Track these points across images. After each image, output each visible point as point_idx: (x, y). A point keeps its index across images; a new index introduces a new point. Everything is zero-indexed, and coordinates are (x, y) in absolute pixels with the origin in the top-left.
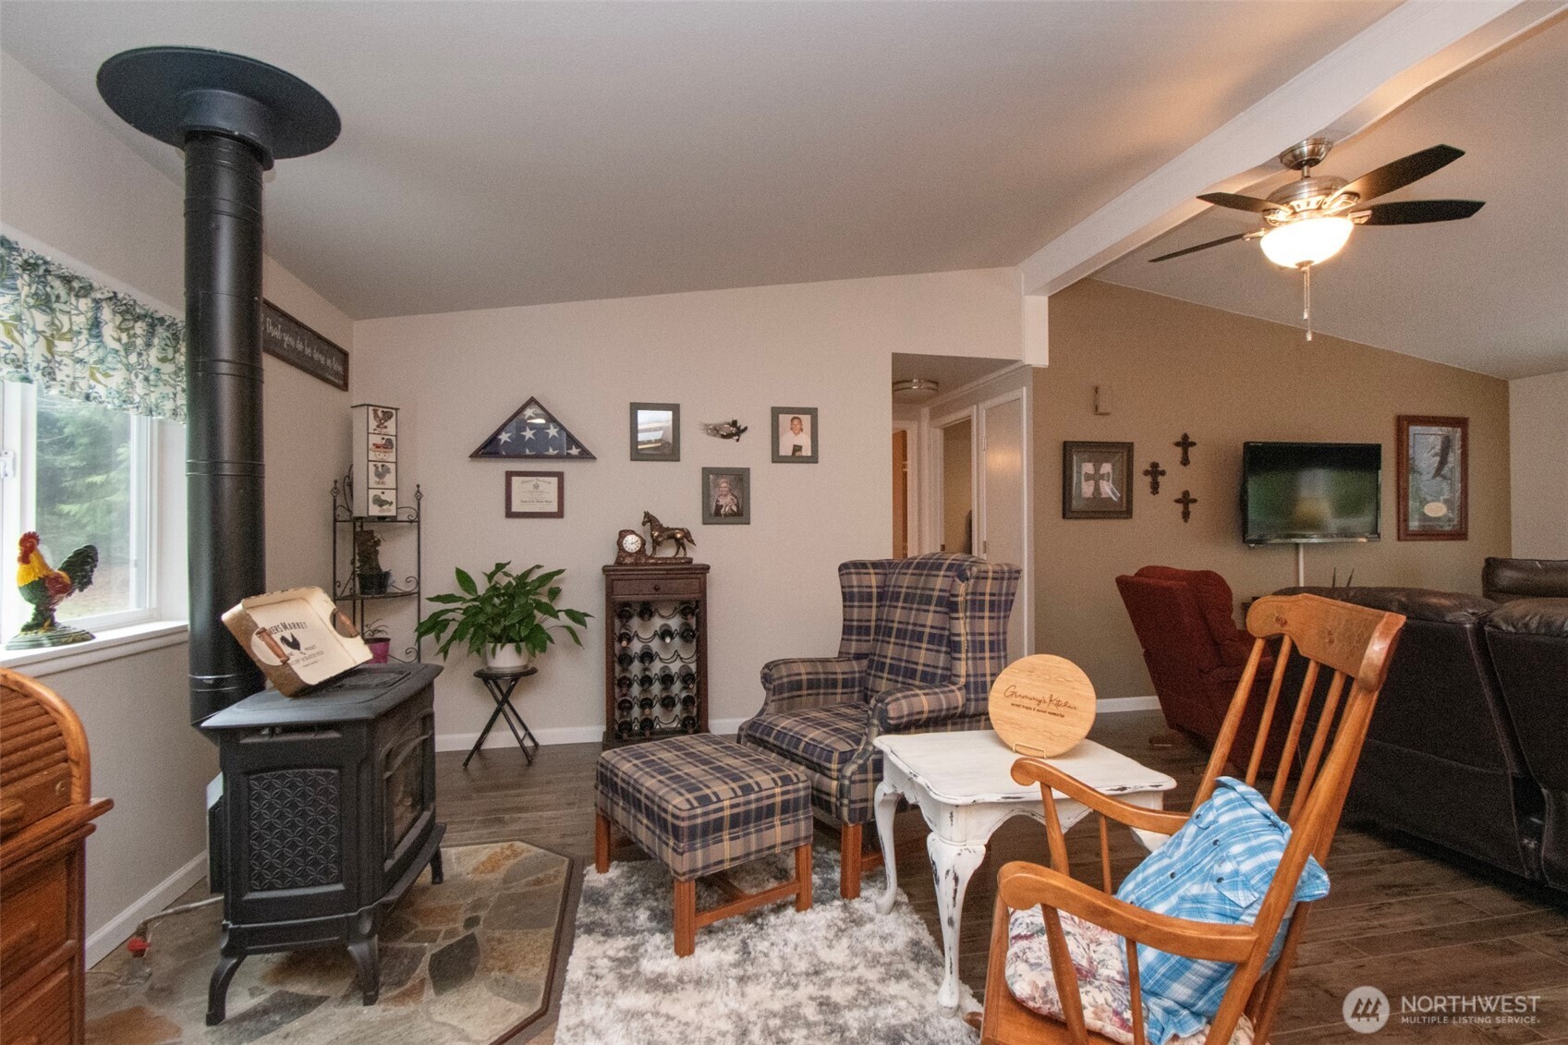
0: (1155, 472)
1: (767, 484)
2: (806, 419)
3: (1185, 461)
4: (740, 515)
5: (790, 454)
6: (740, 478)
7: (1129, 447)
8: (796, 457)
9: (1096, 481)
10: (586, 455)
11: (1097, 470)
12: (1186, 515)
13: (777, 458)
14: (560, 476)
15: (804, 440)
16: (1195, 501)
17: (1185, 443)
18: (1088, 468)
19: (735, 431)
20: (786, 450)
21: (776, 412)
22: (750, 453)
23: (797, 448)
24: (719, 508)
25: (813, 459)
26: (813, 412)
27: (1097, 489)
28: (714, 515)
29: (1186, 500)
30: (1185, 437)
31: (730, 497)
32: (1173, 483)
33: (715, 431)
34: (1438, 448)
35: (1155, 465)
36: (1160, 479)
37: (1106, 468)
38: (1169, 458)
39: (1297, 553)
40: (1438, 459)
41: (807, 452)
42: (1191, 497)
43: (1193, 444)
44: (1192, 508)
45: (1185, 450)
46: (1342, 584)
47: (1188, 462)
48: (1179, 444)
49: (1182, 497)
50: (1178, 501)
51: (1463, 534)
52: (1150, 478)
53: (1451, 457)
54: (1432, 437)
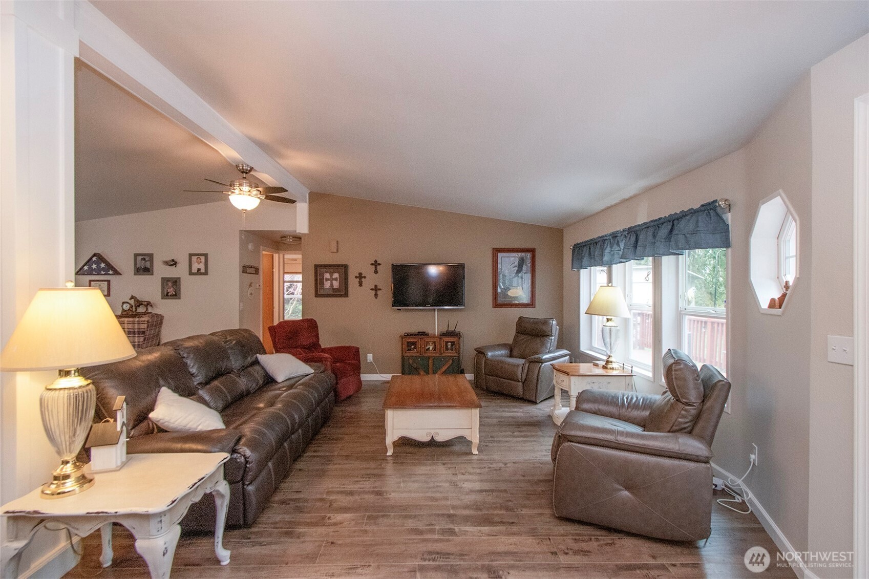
0: (360, 277)
1: (189, 284)
2: (203, 258)
3: (376, 272)
4: (176, 295)
5: (196, 272)
7: (346, 267)
8: (199, 272)
9: (332, 281)
10: (116, 273)
11: (331, 276)
12: (376, 295)
13: (191, 273)
14: (109, 281)
15: (202, 266)
16: (380, 289)
17: (376, 264)
18: (327, 276)
19: (174, 263)
20: (194, 270)
21: (191, 255)
22: (180, 272)
23: (199, 270)
24: (168, 293)
25: (206, 273)
26: (206, 255)
27: (332, 284)
28: (166, 296)
29: (376, 289)
30: (376, 261)
31: (172, 289)
32: (369, 283)
33: (166, 263)
34: (516, 263)
35: (360, 274)
36: (363, 280)
37: (336, 275)
38: (368, 271)
39: (435, 312)
40: (517, 268)
41: (203, 271)
42: (379, 287)
43: (379, 264)
44: (379, 292)
45: (376, 267)
46: (451, 329)
47: (377, 272)
48: (372, 264)
49: (374, 287)
50: (372, 289)
51: (531, 304)
52: (358, 280)
53: (524, 268)
54: (513, 258)
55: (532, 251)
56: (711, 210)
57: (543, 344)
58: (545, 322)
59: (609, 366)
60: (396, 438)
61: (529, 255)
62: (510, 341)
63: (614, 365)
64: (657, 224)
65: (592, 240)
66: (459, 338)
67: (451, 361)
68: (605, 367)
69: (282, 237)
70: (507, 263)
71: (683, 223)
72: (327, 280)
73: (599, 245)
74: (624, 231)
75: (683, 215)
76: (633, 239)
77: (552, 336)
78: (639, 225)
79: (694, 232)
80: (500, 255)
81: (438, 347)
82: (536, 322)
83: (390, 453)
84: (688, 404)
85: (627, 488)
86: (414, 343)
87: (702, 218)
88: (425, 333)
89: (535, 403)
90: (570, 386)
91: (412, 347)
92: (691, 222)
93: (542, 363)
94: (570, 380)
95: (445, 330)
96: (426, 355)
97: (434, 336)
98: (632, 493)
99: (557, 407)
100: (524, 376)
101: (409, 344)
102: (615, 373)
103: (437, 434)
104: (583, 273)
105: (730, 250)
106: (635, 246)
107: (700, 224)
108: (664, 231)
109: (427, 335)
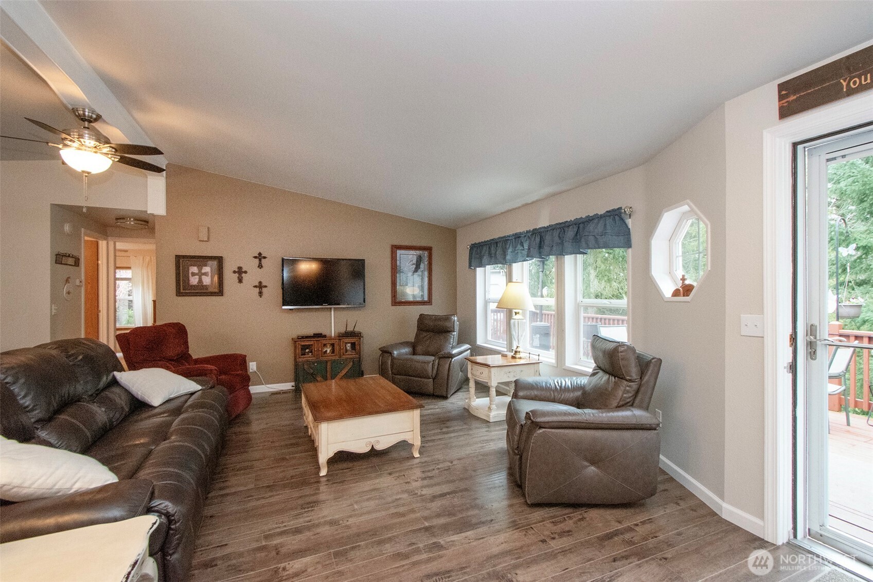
0: (240, 272)
3: (260, 266)
7: (220, 258)
9: (200, 276)
11: (200, 270)
12: (261, 294)
16: (266, 287)
17: (260, 257)
18: (194, 269)
27: (200, 280)
29: (260, 286)
30: (260, 254)
32: (251, 278)
34: (414, 261)
36: (243, 275)
37: (207, 269)
38: (250, 265)
39: (331, 311)
40: (414, 266)
42: (264, 284)
43: (265, 258)
44: (264, 290)
45: (260, 260)
46: (350, 329)
47: (262, 267)
48: (255, 257)
49: (257, 284)
50: (255, 287)
51: (429, 302)
52: (237, 275)
53: (422, 266)
54: (411, 256)
55: (429, 249)
56: (617, 216)
57: (447, 340)
58: (447, 318)
59: (518, 356)
60: (331, 454)
61: (426, 253)
62: (412, 338)
63: (522, 355)
64: (562, 227)
65: (493, 240)
66: (360, 339)
67: (352, 363)
68: (513, 357)
69: (117, 219)
70: (407, 259)
71: (591, 227)
72: (194, 274)
73: (500, 245)
74: (527, 232)
75: (589, 220)
76: (538, 240)
77: (454, 332)
78: (544, 227)
79: (603, 234)
80: (399, 252)
81: (337, 347)
82: (437, 318)
83: (323, 472)
84: (630, 381)
85: (593, 463)
86: (308, 347)
87: (609, 221)
88: (321, 334)
89: (445, 398)
90: (490, 377)
91: (307, 350)
92: (600, 225)
93: (452, 358)
94: (490, 372)
95: (343, 330)
96: (325, 359)
97: (331, 338)
98: (598, 467)
99: (472, 400)
100: (435, 372)
101: (304, 348)
102: (522, 362)
103: (378, 442)
104: (479, 271)
105: (630, 250)
106: (540, 247)
107: (608, 227)
108: (570, 233)
109: (325, 336)
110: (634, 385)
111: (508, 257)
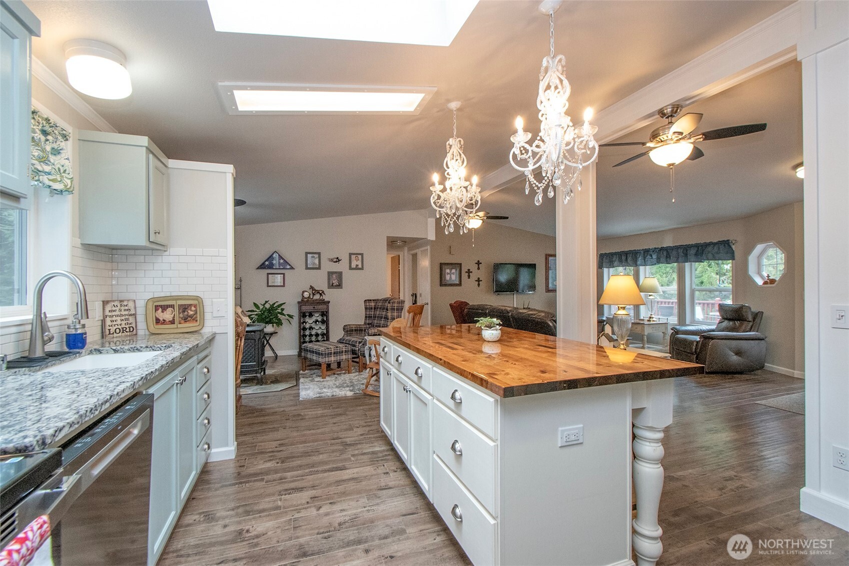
0: (469, 272)
1: (349, 277)
2: (360, 257)
3: (479, 268)
4: (339, 286)
5: (355, 267)
6: (340, 275)
7: (460, 264)
8: (357, 268)
10: (292, 268)
11: (451, 271)
12: (479, 285)
13: (351, 268)
14: (284, 274)
15: (359, 263)
16: (481, 281)
17: (478, 263)
18: (448, 271)
19: (338, 260)
20: (353, 266)
21: (350, 254)
22: (342, 267)
23: (357, 265)
24: (333, 284)
25: (362, 269)
26: (362, 255)
27: (451, 277)
28: (331, 286)
29: (479, 280)
30: (478, 261)
31: (336, 280)
32: (474, 276)
33: (332, 260)
35: (469, 270)
36: (470, 274)
37: (454, 271)
38: (474, 268)
39: (514, 296)
41: (360, 266)
43: (481, 263)
44: (480, 282)
45: (479, 265)
46: (526, 306)
48: (476, 263)
50: (476, 281)
52: (467, 274)
56: (726, 244)
59: (651, 319)
63: (654, 319)
64: (686, 247)
71: (710, 248)
72: (448, 274)
74: (655, 248)
75: (706, 244)
76: (665, 253)
78: (670, 247)
79: (717, 253)
80: (550, 258)
85: (737, 355)
87: (722, 247)
92: (715, 248)
105: (734, 261)
106: (667, 257)
107: (721, 249)
108: (692, 251)
110: (751, 324)
111: (639, 263)
